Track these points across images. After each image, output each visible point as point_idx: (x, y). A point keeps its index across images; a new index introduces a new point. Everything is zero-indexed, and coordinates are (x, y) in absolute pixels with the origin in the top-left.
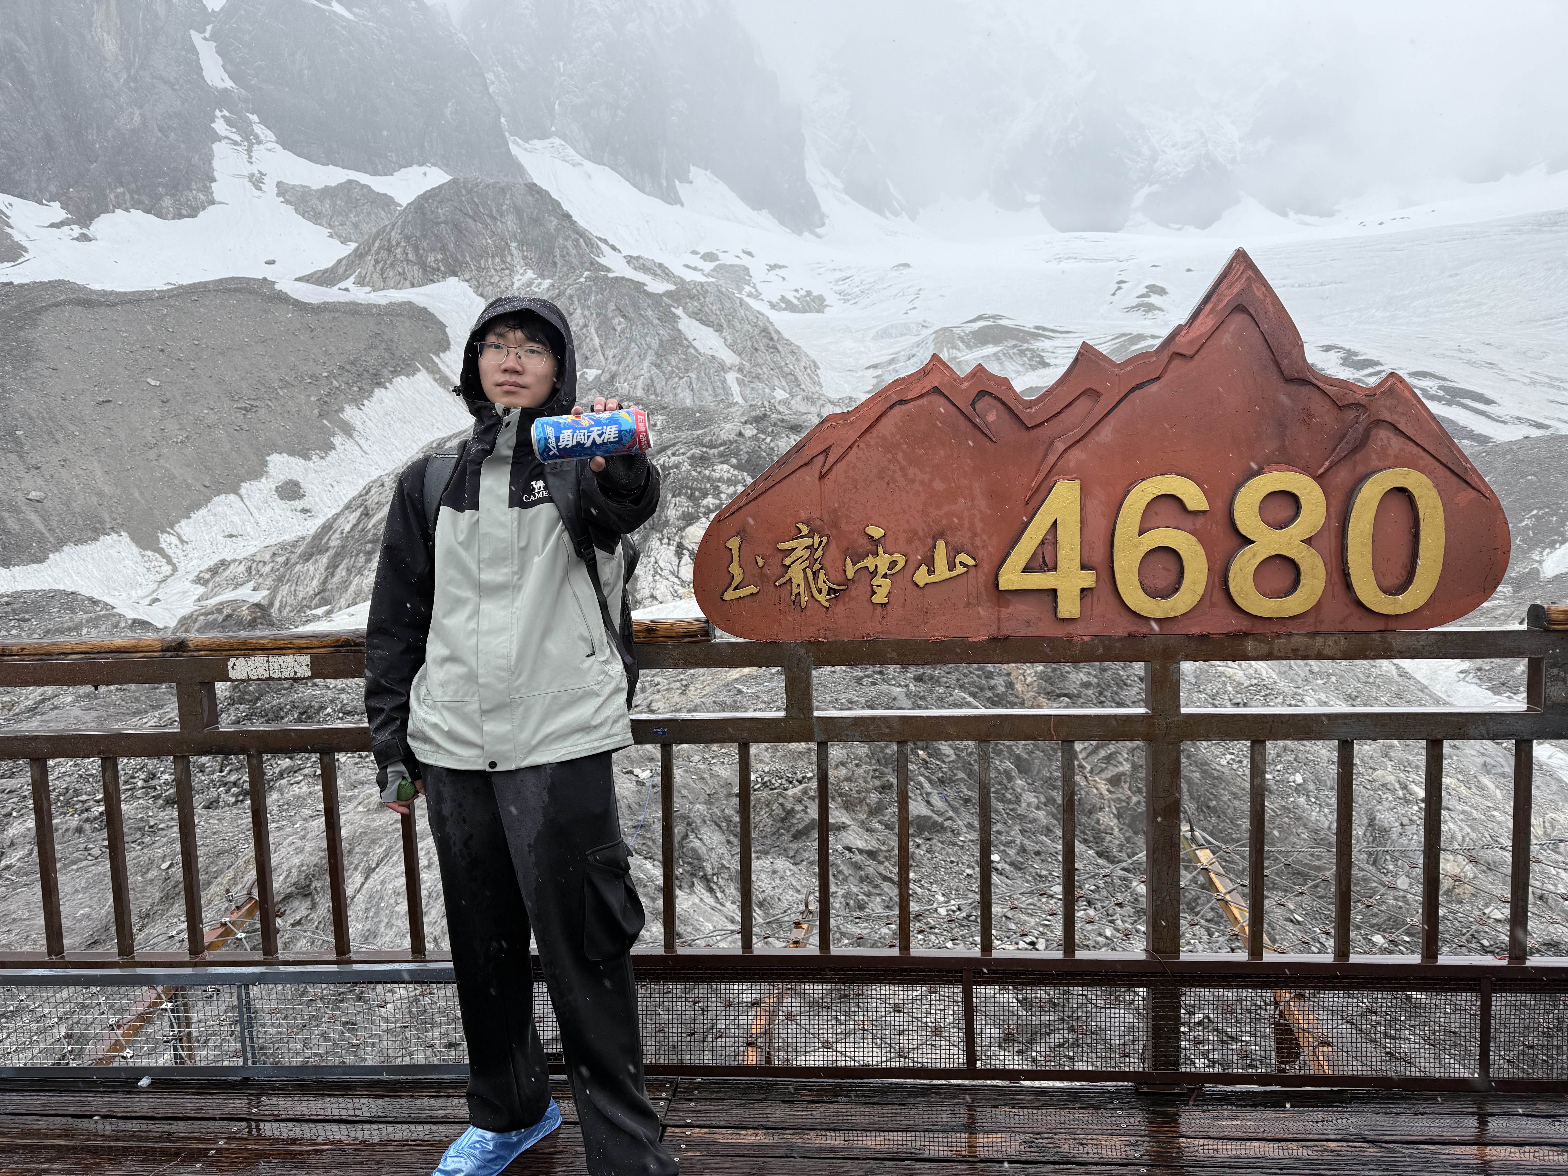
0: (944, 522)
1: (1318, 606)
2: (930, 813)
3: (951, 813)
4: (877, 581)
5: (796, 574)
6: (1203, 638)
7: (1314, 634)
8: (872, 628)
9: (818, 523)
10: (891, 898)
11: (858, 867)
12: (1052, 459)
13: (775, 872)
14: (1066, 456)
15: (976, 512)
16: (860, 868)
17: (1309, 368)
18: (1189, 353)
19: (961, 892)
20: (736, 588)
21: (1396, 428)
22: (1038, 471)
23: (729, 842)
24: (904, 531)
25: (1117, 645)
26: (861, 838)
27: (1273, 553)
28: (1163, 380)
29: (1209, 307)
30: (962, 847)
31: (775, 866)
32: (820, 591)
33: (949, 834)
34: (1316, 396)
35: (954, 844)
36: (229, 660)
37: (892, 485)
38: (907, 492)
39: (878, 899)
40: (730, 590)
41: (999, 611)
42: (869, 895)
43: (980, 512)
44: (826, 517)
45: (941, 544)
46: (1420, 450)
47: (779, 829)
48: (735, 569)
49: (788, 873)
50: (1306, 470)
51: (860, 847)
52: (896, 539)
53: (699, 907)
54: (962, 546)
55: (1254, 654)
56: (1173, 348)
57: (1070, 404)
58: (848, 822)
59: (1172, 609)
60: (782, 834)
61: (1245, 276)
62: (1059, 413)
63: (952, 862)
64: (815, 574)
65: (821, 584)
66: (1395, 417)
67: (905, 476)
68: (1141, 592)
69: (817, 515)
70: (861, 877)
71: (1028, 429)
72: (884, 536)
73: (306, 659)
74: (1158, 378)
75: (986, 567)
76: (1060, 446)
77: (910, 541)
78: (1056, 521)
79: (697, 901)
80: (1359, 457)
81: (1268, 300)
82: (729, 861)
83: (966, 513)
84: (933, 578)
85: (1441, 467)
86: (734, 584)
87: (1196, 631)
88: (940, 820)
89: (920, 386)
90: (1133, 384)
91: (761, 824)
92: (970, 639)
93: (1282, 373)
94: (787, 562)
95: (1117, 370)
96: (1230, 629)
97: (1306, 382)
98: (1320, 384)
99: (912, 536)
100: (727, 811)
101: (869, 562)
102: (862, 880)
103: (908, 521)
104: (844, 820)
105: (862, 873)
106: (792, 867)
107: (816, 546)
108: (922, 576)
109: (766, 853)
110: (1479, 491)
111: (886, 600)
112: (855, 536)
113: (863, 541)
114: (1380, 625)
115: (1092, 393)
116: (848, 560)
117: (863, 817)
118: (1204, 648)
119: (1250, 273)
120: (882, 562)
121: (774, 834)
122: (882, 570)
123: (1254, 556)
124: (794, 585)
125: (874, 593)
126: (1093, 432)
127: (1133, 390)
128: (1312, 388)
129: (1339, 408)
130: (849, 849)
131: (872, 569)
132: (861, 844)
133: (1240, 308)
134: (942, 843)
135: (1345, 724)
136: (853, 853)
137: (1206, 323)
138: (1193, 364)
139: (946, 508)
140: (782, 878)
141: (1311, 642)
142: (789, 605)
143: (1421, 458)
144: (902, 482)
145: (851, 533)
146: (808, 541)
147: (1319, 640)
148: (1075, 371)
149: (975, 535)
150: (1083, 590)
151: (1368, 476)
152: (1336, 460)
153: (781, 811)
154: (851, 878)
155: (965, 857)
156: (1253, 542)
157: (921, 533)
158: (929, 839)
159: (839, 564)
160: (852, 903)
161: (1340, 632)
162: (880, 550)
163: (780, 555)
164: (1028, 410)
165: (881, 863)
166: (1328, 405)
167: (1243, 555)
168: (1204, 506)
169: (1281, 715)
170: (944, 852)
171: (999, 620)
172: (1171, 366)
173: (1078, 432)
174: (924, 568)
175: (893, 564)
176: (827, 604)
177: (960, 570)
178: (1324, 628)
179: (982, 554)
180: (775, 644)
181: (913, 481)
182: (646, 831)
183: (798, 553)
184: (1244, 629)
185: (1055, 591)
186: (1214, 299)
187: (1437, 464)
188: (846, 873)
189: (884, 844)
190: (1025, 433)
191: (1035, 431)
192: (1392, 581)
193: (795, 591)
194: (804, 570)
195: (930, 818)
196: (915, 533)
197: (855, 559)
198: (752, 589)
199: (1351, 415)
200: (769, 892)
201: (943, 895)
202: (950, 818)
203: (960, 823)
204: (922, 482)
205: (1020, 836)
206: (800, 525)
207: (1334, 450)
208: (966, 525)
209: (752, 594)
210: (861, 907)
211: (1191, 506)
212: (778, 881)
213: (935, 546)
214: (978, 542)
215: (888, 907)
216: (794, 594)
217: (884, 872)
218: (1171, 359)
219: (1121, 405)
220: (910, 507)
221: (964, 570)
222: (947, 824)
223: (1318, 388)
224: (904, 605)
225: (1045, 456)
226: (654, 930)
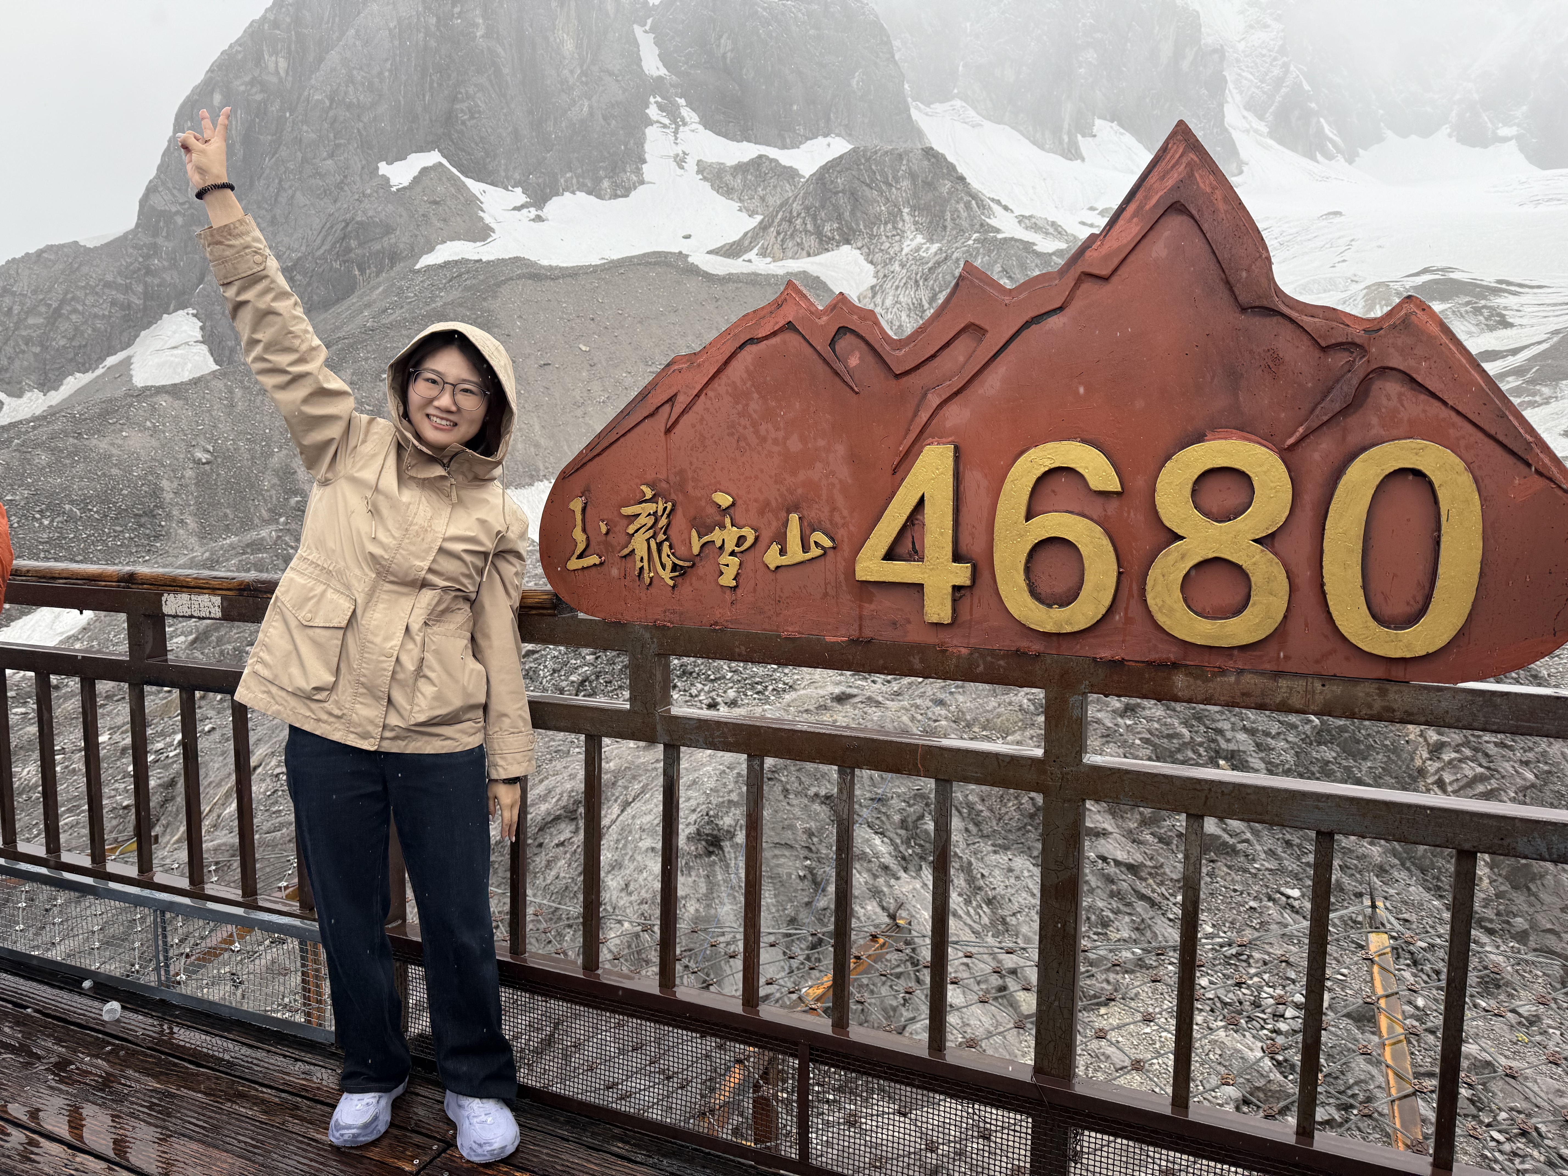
0: (800, 491)
1: (1280, 633)
2: (1219, 832)
3: (1248, 835)
4: (725, 559)
5: (639, 544)
6: (1116, 665)
7: (1277, 674)
8: (723, 614)
9: (664, 485)
10: (1143, 920)
11: (1110, 880)
12: (924, 416)
13: (1010, 870)
14: (941, 413)
15: (836, 481)
16: (1112, 882)
17: (1278, 292)
18: (1105, 272)
19: (1238, 925)
20: (580, 557)
21: (1413, 380)
22: (908, 431)
23: (967, 830)
24: (756, 501)
25: (1002, 663)
26: (1123, 848)
27: (1211, 556)
28: (1070, 311)
29: (1132, 207)
30: (1255, 876)
31: (1013, 865)
32: (664, 567)
33: (1242, 859)
34: (1287, 332)
35: (1245, 871)
36: (162, 595)
37: (742, 444)
38: (759, 453)
39: (1127, 919)
40: (574, 558)
41: (861, 607)
42: (1117, 912)
43: (840, 481)
44: (672, 479)
45: (794, 518)
46: (1453, 414)
47: (1026, 824)
48: (579, 535)
49: (1026, 874)
50: (1269, 439)
51: (1120, 858)
52: (747, 510)
53: (918, 892)
54: (820, 522)
55: (1187, 694)
56: (1081, 267)
57: (948, 344)
58: (1110, 829)
59: (1068, 622)
60: (1029, 831)
61: (1184, 161)
62: (933, 357)
63: (1235, 891)
64: (659, 546)
65: (665, 558)
66: (1412, 363)
67: (756, 432)
68: (1027, 595)
69: (662, 476)
70: (1112, 891)
71: (898, 376)
72: (733, 504)
73: (217, 600)
74: (1061, 309)
75: (846, 549)
76: (934, 400)
77: (761, 513)
78: (923, 496)
79: (918, 886)
80: (1353, 421)
81: (1218, 194)
82: (963, 851)
83: (824, 482)
84: (785, 560)
85: (1486, 440)
86: (578, 552)
87: (1105, 654)
88: (1231, 841)
89: (772, 321)
90: (1027, 317)
91: (1007, 817)
92: (828, 639)
93: (1236, 299)
94: (631, 530)
95: (1007, 300)
96: (1153, 656)
97: (1271, 312)
98: (1294, 314)
99: (764, 508)
100: (970, 797)
101: (716, 536)
102: (1112, 895)
103: (760, 490)
104: (1106, 826)
105: (1114, 887)
106: (1031, 867)
107: (660, 513)
108: (773, 558)
109: (1006, 848)
110: (1550, 479)
111: (734, 583)
112: (703, 503)
113: (711, 510)
114: (1379, 671)
115: (974, 330)
116: (694, 533)
117: (1133, 825)
118: (1116, 678)
119: (1192, 156)
120: (728, 536)
121: (1019, 829)
122: (730, 546)
123: (1183, 557)
124: (638, 558)
125: (722, 573)
126: (976, 383)
127: (1027, 325)
128: (1281, 320)
129: (1324, 349)
130: (1104, 859)
131: (718, 544)
132: (1121, 856)
133: (1176, 208)
134: (1229, 867)
135: (1317, 807)
136: (1108, 863)
137: (1129, 231)
138: (1107, 288)
139: (802, 476)
140: (1017, 878)
141: (1271, 684)
142: (633, 581)
143: (1454, 425)
144: (753, 440)
145: (700, 499)
146: (651, 507)
147: (1283, 683)
148: (954, 300)
149: (834, 509)
150: (956, 588)
151: (1364, 449)
152: (1315, 425)
153: (1031, 806)
154: (1099, 891)
155: (1256, 888)
156: (1181, 538)
157: (774, 504)
158: (1213, 861)
159: (685, 536)
160: (1093, 918)
161: (1319, 676)
162: (728, 521)
163: (625, 522)
164: (897, 353)
165: (1145, 880)
166: (1305, 344)
167: (1165, 555)
168: (1115, 485)
169: (1221, 783)
170: (1229, 878)
171: (861, 618)
172: (1079, 292)
173: (957, 382)
174: (775, 548)
175: (741, 539)
176: (671, 583)
177: (815, 552)
178: (1290, 667)
179: (841, 533)
180: (619, 625)
181: (764, 439)
182: (883, 805)
183: (642, 520)
184: (1172, 656)
185: (921, 586)
186: (1139, 195)
187: (1480, 435)
188: (1093, 884)
189: (1151, 859)
190: (893, 382)
191: (905, 379)
192: (1398, 607)
193: (639, 565)
194: (648, 540)
195: (1218, 837)
196: (767, 503)
197: (702, 530)
198: (594, 560)
199: (1340, 359)
200: (1000, 890)
201: (1214, 926)
202: (1247, 841)
203: (1258, 848)
204: (776, 442)
205: (1339, 874)
206: (644, 488)
207: (1313, 410)
208: (824, 497)
209: (595, 565)
210: (1105, 924)
211: (1095, 484)
212: (1012, 880)
213: (788, 520)
214: (837, 518)
215: (1137, 929)
216: (637, 568)
217: (1144, 891)
218: (1079, 281)
219: (1013, 346)
220: (762, 471)
221: (819, 552)
222: (1240, 846)
223: (1292, 320)
224: (755, 591)
225: (916, 414)
226: (869, 908)
